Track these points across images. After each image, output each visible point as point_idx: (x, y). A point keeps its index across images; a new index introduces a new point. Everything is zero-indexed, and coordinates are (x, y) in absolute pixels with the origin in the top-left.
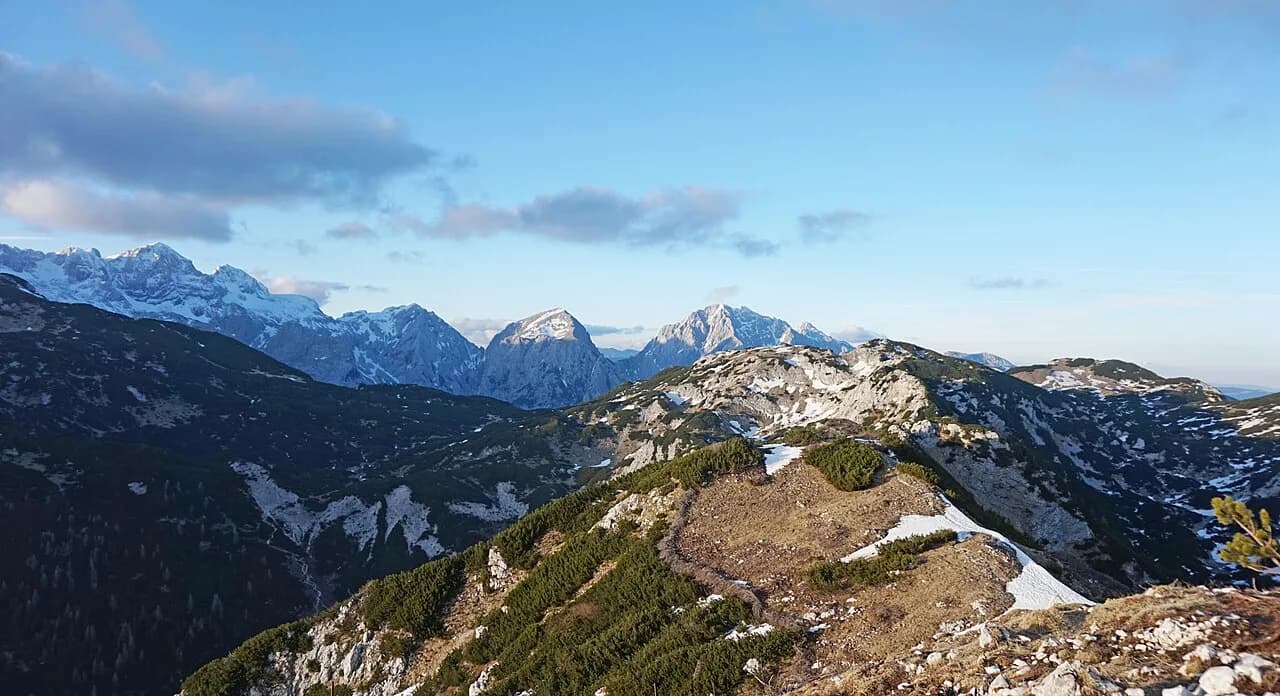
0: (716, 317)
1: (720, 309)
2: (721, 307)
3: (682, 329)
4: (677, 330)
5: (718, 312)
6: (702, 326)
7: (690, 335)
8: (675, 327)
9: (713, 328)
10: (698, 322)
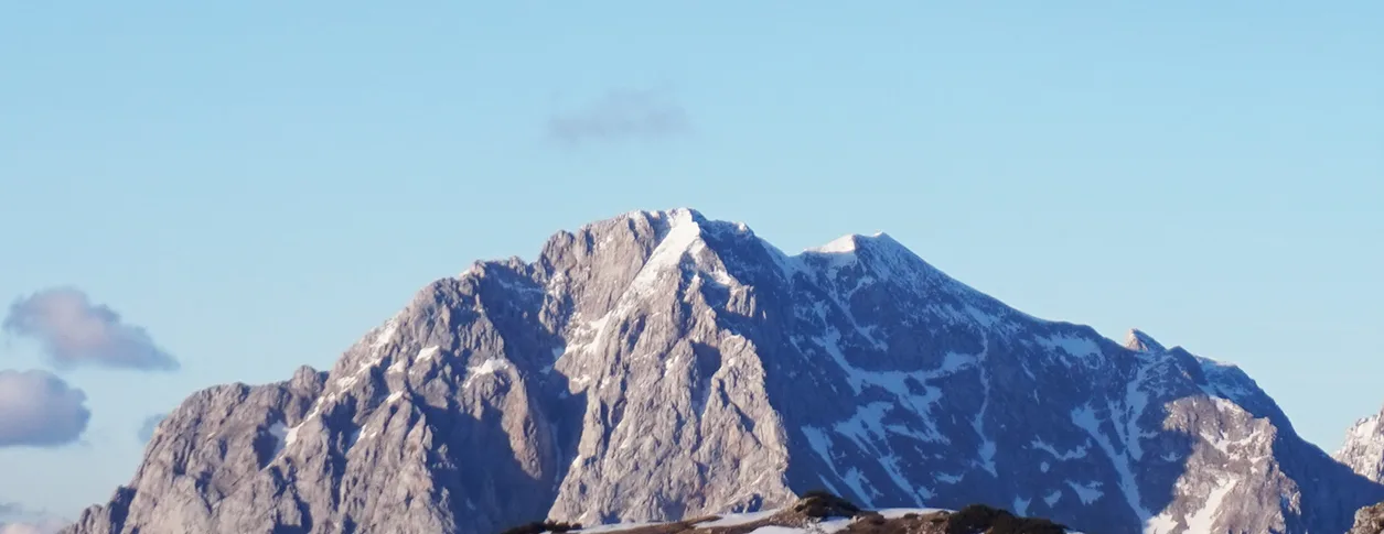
0: (632, 330)
1: (668, 253)
2: (683, 237)
3: (341, 422)
4: (301, 437)
5: (652, 280)
6: (516, 409)
7: (412, 478)
8: (285, 402)
9: (610, 418)
10: (483, 368)
